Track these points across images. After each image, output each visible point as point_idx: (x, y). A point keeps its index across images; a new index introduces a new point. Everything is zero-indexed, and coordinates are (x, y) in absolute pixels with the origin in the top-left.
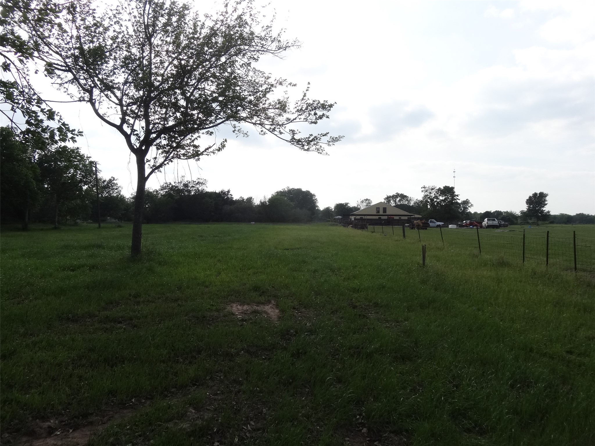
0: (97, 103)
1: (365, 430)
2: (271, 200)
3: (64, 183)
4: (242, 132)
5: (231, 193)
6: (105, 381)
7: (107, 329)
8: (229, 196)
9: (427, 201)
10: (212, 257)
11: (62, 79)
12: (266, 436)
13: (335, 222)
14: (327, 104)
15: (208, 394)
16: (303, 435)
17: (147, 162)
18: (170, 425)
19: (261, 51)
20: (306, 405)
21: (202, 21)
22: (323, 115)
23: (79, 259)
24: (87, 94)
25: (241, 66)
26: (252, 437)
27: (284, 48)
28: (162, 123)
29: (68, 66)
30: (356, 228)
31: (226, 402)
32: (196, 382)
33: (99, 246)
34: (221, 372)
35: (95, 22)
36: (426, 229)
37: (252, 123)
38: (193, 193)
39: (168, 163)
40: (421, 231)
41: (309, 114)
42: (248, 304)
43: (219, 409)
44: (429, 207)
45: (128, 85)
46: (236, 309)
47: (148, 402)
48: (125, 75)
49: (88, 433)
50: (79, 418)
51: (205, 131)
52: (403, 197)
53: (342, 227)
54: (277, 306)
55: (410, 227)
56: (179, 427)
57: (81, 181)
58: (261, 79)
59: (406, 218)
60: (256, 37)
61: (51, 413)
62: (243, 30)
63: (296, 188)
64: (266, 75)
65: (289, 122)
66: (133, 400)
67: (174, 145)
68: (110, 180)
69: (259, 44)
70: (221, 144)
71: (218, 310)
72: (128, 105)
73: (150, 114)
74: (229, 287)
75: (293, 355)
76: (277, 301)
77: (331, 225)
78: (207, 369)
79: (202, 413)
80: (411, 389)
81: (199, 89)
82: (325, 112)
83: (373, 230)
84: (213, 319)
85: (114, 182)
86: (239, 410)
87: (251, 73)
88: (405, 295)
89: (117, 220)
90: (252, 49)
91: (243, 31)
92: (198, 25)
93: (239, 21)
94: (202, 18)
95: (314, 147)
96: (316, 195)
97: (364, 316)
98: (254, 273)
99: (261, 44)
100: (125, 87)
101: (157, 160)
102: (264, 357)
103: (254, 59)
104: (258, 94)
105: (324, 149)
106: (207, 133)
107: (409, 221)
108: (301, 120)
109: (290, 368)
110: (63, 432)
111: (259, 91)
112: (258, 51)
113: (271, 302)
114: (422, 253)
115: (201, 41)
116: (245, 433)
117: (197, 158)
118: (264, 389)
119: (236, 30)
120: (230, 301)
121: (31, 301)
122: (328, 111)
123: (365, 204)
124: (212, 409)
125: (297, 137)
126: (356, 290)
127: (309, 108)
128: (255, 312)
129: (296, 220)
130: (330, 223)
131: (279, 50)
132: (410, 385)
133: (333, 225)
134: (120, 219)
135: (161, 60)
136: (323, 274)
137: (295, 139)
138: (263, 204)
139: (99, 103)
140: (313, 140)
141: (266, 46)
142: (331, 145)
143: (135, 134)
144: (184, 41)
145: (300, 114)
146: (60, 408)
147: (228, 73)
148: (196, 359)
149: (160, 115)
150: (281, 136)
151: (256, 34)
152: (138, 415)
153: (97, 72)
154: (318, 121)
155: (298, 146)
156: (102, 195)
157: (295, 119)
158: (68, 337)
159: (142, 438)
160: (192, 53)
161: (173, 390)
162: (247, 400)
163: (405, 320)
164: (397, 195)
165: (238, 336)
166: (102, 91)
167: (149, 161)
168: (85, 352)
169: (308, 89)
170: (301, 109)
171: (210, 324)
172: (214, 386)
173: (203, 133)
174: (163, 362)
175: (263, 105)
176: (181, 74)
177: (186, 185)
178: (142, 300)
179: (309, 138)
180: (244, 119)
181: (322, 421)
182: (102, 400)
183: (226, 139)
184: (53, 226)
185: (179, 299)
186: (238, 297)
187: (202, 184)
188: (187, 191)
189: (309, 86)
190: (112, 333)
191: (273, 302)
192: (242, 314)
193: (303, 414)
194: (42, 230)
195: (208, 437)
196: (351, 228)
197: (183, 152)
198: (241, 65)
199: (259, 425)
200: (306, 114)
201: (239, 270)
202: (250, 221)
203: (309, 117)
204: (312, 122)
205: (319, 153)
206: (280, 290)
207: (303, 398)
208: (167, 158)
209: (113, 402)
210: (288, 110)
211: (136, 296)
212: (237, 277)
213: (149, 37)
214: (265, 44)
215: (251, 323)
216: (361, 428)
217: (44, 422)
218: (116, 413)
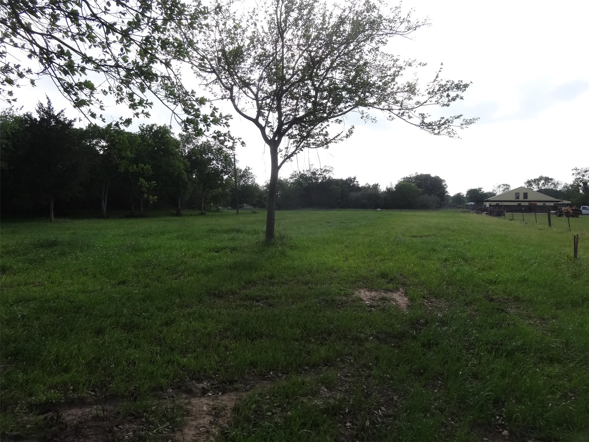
0: (237, 99)
1: (505, 432)
2: (397, 187)
3: (208, 174)
4: (370, 118)
5: (357, 180)
6: (247, 353)
7: (247, 306)
8: (355, 183)
9: (579, 186)
10: (339, 243)
11: (207, 80)
12: (397, 424)
13: (467, 208)
14: (462, 84)
15: (339, 375)
16: (436, 428)
17: (280, 151)
18: (305, 400)
19: (390, 34)
20: (439, 398)
21: (330, 10)
22: (457, 96)
23: (222, 242)
24: (228, 92)
25: (369, 52)
26: (383, 423)
27: (414, 28)
28: (293, 114)
29: (212, 67)
30: (491, 215)
31: (356, 385)
32: (327, 362)
33: (238, 231)
34: (351, 355)
35: (235, 24)
36: (577, 217)
37: (380, 109)
38: (320, 181)
39: (298, 152)
40: (570, 218)
41: (441, 96)
42: (376, 291)
43: (350, 391)
44: (581, 191)
45: (263, 80)
46: (365, 295)
47: (284, 376)
48: (260, 71)
49: (234, 398)
50: (226, 384)
51: (334, 119)
52: (547, 180)
53: (475, 214)
54: (406, 294)
55: (557, 215)
56: (313, 403)
57: (222, 171)
58: (390, 63)
59: (552, 204)
60: (385, 19)
61: (204, 376)
62: (371, 14)
63: (425, 173)
64: (395, 58)
65: (418, 105)
66: (271, 373)
67: (305, 134)
68: (246, 169)
69: (388, 28)
70: (349, 131)
71: (346, 295)
72: (263, 99)
73: (282, 106)
74: (357, 272)
75: (423, 345)
76: (406, 289)
77: (462, 212)
78: (337, 351)
79: (334, 393)
80: (561, 395)
81: (328, 78)
82: (459, 93)
83: (512, 218)
84: (342, 303)
85: (250, 171)
86: (369, 394)
87: (379, 58)
88: (552, 290)
89: (252, 207)
90: (381, 33)
91: (371, 16)
92: (326, 16)
93: (366, 6)
94: (330, 8)
95: (445, 131)
96: (445, 180)
97: (503, 311)
98: (382, 260)
99: (390, 27)
100: (260, 82)
101: (288, 149)
102: (393, 345)
103: (383, 42)
104: (387, 79)
105: (456, 133)
106: (336, 121)
107: (555, 208)
108: (432, 103)
109: (420, 358)
110: (213, 394)
111: (387, 76)
112: (386, 34)
113: (399, 290)
114: (573, 244)
115: (330, 30)
116: (376, 418)
117: (325, 146)
118: (394, 376)
119: (364, 15)
120: (358, 287)
121: (185, 277)
122: (463, 92)
123: (501, 189)
124: (344, 390)
125: (427, 121)
126: (492, 282)
127: (442, 89)
128: (383, 299)
129: (424, 207)
130: (462, 209)
131: (409, 30)
132: (559, 391)
133: (465, 212)
134: (255, 206)
135: (292, 54)
136: (455, 263)
137: (424, 123)
138: (389, 190)
139: (238, 99)
140: (445, 123)
141: (395, 28)
142: (464, 128)
143: (270, 126)
144: (313, 33)
145: (431, 96)
146: (211, 372)
147: (355, 59)
148: (327, 340)
149: (291, 107)
150: (411, 120)
151: (384, 17)
152: (276, 388)
153: (236, 71)
154: (450, 103)
155: (428, 130)
156: (239, 183)
157: (425, 102)
158: (215, 310)
159: (280, 409)
160: (320, 44)
161: (306, 367)
162: (377, 385)
163: (552, 318)
164: (541, 178)
165: (367, 322)
166: (241, 88)
167: (281, 151)
168: (229, 325)
169: (441, 70)
170: (433, 91)
171: (339, 308)
172: (344, 368)
173: (332, 122)
174: (297, 340)
175: (392, 89)
176: (310, 65)
177: (314, 173)
178: (276, 281)
179: (440, 121)
180: (372, 105)
181: (457, 417)
182: (245, 370)
183: (353, 126)
184: (200, 212)
185: (309, 282)
186: (366, 283)
187: (329, 171)
188: (314, 178)
189: (442, 66)
190: (251, 310)
191: (401, 289)
192: (370, 300)
193: (436, 406)
194: (191, 215)
195: (340, 416)
196: (485, 215)
197: (312, 141)
198: (369, 50)
199: (390, 412)
200: (438, 96)
201: (366, 257)
202: (376, 208)
203: (441, 100)
204: (444, 105)
205: (450, 136)
206: (409, 278)
207: (436, 391)
208: (297, 147)
209: (254, 373)
210: (418, 93)
211: (271, 277)
212: (364, 263)
213: (281, 33)
214: (393, 26)
215: (380, 309)
216: (501, 430)
217: (199, 383)
218: (257, 383)
